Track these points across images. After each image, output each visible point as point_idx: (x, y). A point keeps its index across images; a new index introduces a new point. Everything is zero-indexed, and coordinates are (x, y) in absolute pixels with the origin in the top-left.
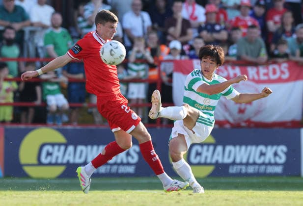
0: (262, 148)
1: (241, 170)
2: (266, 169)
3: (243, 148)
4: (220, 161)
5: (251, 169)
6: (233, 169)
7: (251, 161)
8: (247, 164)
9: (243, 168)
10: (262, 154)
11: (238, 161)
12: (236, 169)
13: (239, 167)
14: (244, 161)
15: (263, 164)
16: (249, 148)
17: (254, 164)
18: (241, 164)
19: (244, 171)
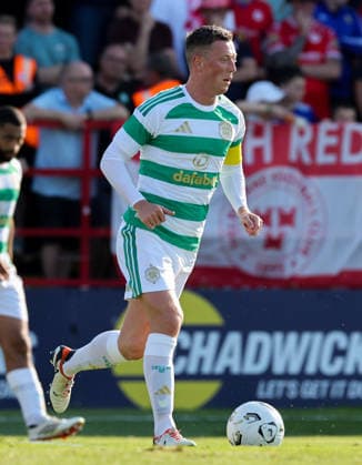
0: (337, 337)
1: (286, 390)
2: (346, 389)
3: (292, 337)
4: (235, 369)
5: (310, 390)
6: (265, 389)
7: (311, 369)
8: (302, 377)
9: (292, 385)
10: (339, 353)
11: (278, 369)
12: (275, 389)
13: (281, 384)
14: (295, 368)
15: (341, 376)
16: (306, 337)
17: (319, 376)
18: (286, 376)
19: (292, 394)
